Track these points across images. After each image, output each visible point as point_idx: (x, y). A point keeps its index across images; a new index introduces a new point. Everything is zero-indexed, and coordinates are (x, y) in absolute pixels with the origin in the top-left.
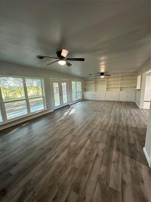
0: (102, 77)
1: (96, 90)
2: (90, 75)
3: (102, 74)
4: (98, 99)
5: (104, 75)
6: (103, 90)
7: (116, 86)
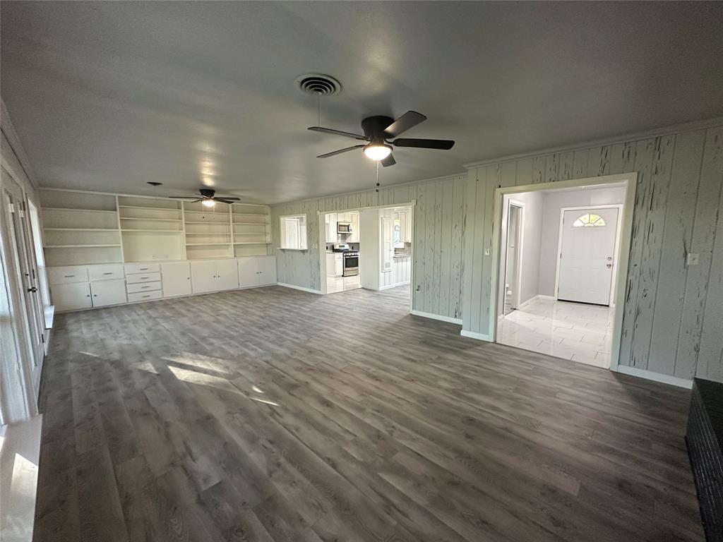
0: (209, 204)
1: (129, 258)
2: (155, 184)
3: (208, 193)
4: (155, 296)
5: (216, 199)
6: (167, 257)
7: (216, 241)
